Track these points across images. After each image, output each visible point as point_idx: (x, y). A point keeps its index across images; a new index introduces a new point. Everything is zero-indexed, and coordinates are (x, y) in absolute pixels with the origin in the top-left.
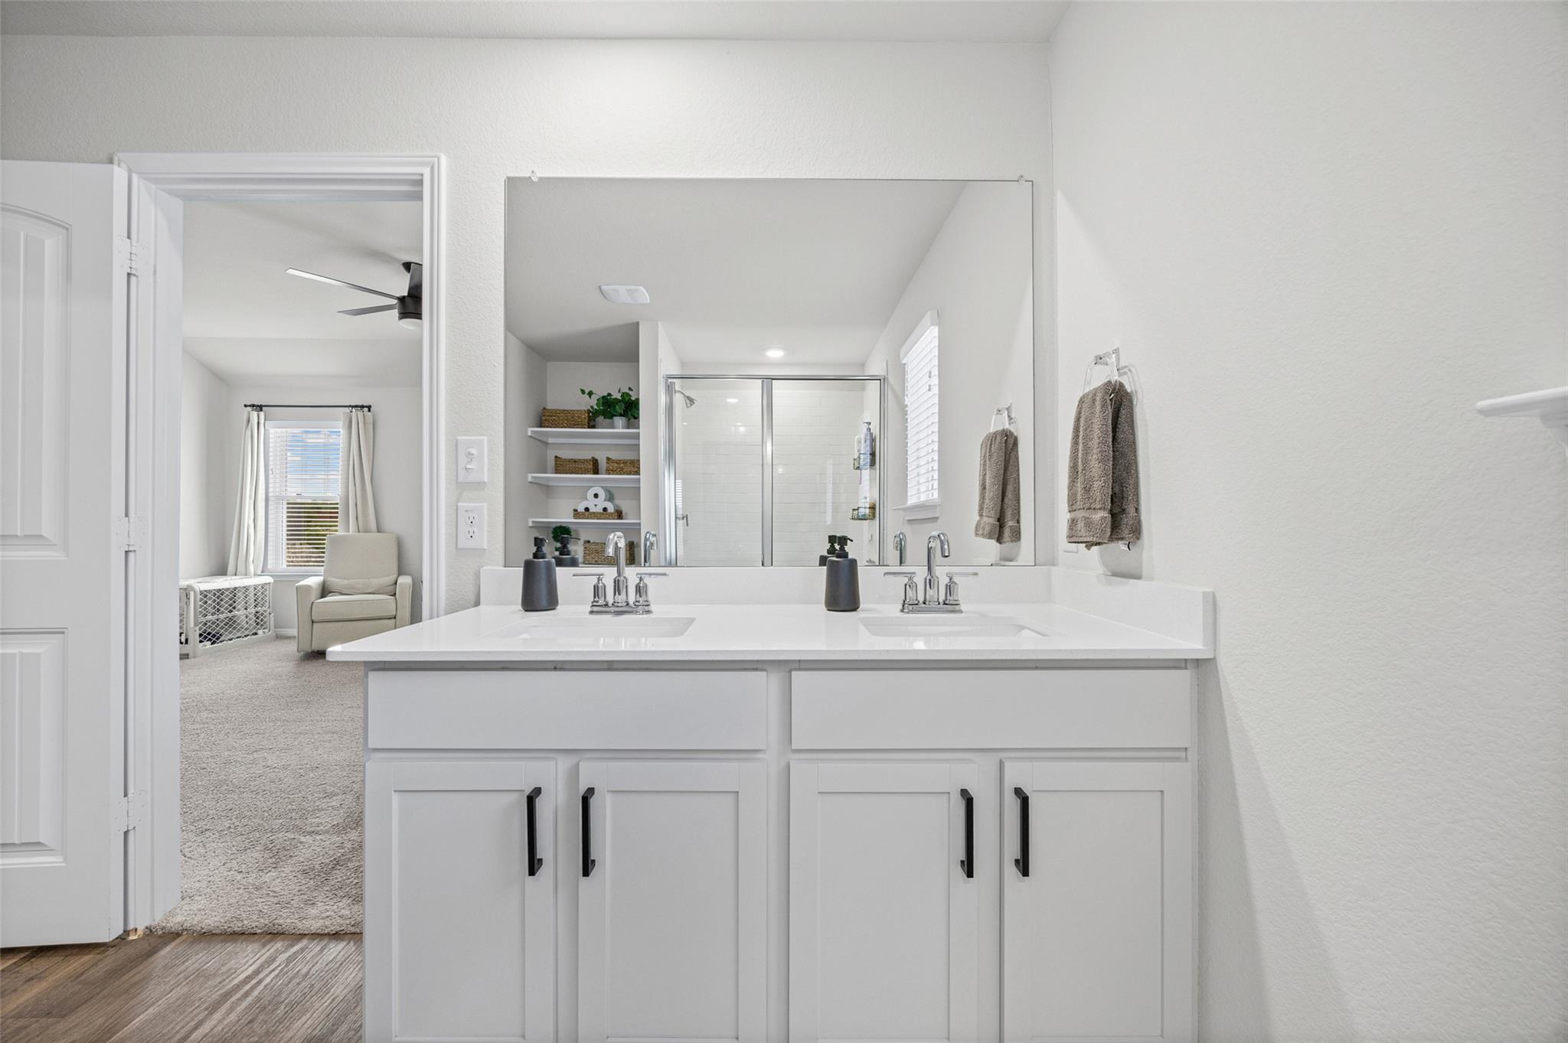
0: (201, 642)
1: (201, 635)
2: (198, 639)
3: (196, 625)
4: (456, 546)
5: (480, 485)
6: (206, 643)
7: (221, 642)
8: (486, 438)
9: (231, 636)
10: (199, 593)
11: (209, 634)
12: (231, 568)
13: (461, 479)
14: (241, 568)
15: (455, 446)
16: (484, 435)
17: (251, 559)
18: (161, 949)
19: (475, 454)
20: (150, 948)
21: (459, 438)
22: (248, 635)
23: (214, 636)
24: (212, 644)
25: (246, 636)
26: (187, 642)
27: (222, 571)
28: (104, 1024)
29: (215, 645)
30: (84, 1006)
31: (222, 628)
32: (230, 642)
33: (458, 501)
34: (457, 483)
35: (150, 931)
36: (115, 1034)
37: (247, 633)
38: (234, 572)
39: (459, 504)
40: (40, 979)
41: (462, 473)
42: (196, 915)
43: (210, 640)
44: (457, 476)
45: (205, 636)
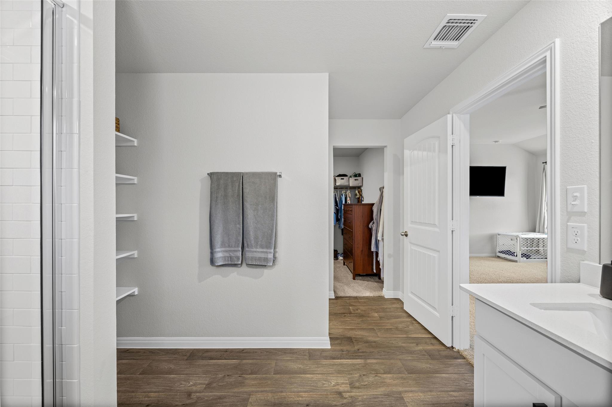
0: (522, 257)
1: (522, 254)
2: (521, 256)
3: (520, 250)
4: (567, 246)
5: (583, 214)
6: (524, 258)
7: (530, 259)
8: (585, 186)
9: (535, 257)
10: (521, 238)
11: (525, 255)
12: (537, 229)
13: (569, 210)
14: (541, 230)
15: (566, 192)
16: (584, 185)
17: (546, 227)
18: (458, 359)
19: (578, 195)
20: (456, 356)
21: (567, 187)
22: (543, 258)
23: (527, 256)
24: (527, 259)
25: (542, 258)
26: (517, 256)
27: (534, 231)
28: (437, 369)
29: (528, 259)
30: (436, 360)
31: (531, 253)
32: (534, 259)
33: (568, 221)
34: (567, 212)
35: (458, 352)
36: (437, 374)
37: (542, 257)
38: (538, 231)
39: (568, 224)
40: (433, 345)
41: (570, 207)
42: (471, 356)
43: (526, 257)
44: (567, 208)
45: (523, 255)
